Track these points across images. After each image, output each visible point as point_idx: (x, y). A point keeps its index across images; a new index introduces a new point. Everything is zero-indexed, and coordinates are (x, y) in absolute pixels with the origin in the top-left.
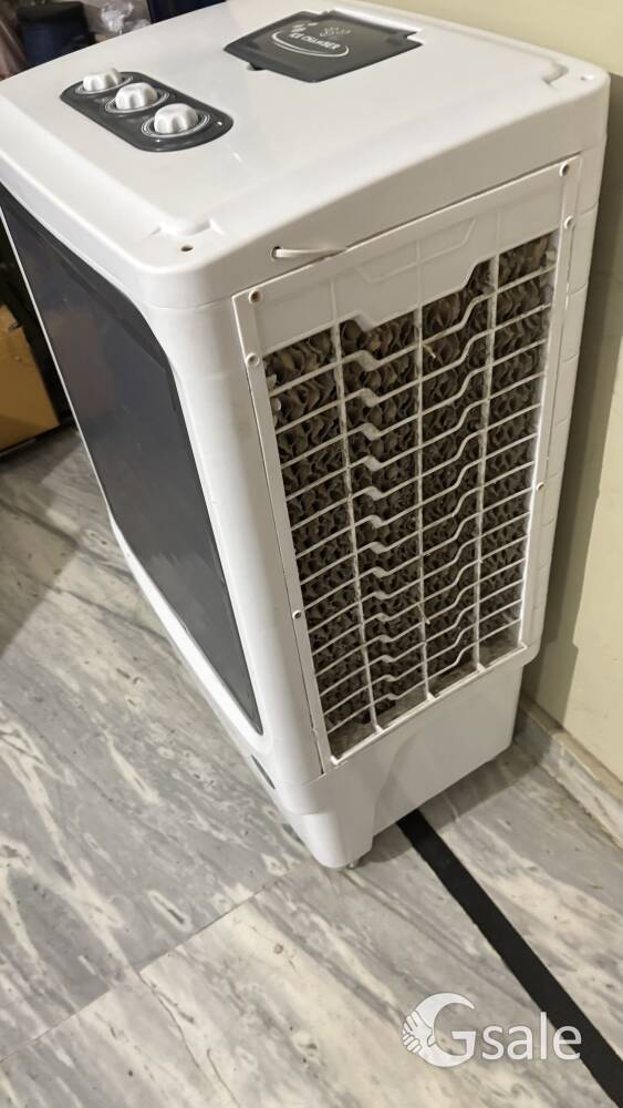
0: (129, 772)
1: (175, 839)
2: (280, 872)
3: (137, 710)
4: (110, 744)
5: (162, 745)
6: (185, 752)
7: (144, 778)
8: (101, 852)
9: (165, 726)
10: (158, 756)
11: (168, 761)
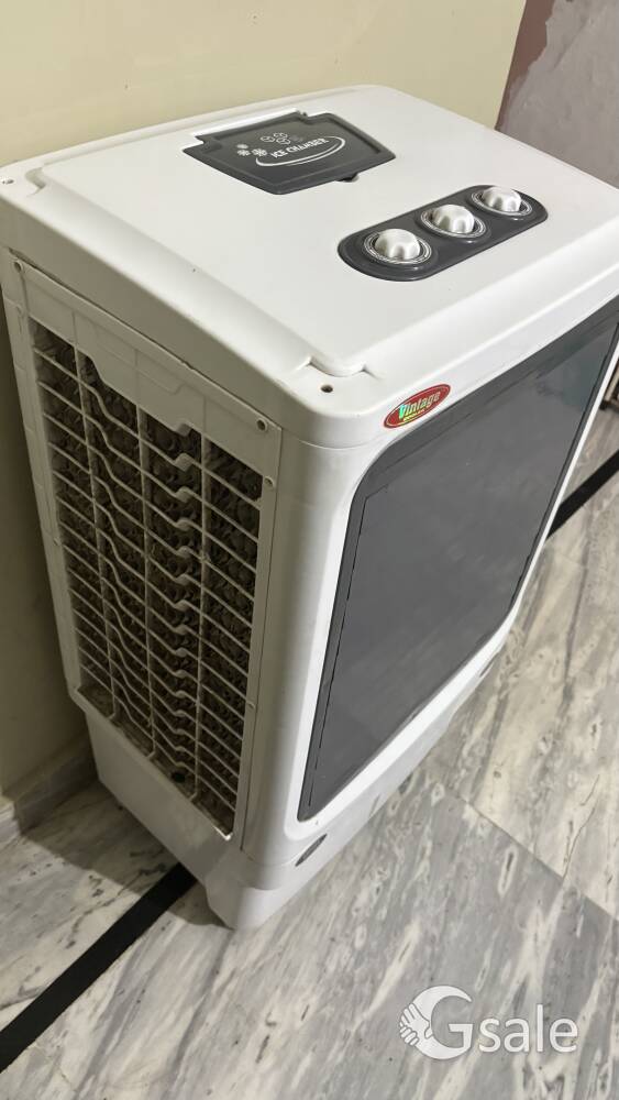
0: (395, 973)
2: (442, 788)
4: (367, 1015)
5: (352, 945)
6: (354, 914)
7: (395, 949)
8: (487, 963)
9: (328, 953)
10: (366, 946)
11: (370, 931)
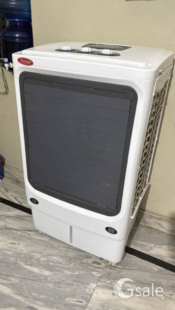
0: (35, 270)
1: (63, 281)
2: (99, 275)
3: (25, 252)
4: (23, 264)
5: (41, 258)
6: (49, 257)
7: (41, 269)
8: (42, 296)
9: (38, 252)
10: (41, 261)
11: (46, 261)
